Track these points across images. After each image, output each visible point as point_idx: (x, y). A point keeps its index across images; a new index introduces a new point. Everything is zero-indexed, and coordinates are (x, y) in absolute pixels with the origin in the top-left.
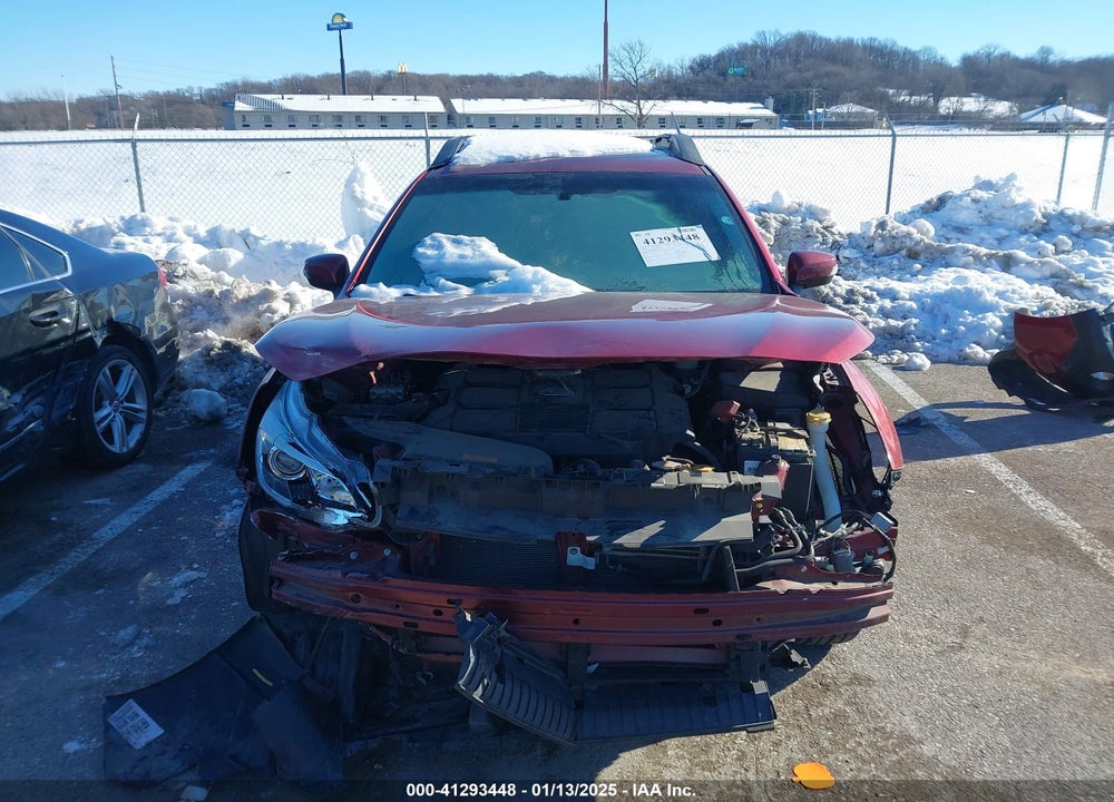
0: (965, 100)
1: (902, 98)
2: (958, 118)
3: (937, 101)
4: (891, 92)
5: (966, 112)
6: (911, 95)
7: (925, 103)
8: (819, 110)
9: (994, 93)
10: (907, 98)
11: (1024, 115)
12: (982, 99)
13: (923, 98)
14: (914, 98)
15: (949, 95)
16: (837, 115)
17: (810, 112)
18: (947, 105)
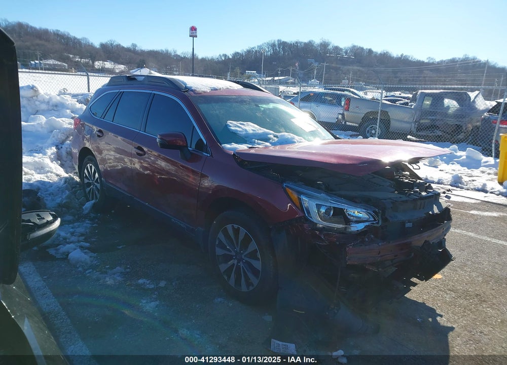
0: (105, 63)
1: (77, 59)
2: (104, 70)
3: (93, 62)
4: (71, 56)
5: (106, 68)
6: (81, 58)
7: (88, 63)
8: (37, 62)
9: (117, 61)
10: (79, 60)
11: (131, 71)
12: (113, 63)
13: (87, 60)
14: (82, 60)
15: (99, 60)
16: (48, 64)
17: (33, 62)
18: (98, 64)
